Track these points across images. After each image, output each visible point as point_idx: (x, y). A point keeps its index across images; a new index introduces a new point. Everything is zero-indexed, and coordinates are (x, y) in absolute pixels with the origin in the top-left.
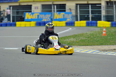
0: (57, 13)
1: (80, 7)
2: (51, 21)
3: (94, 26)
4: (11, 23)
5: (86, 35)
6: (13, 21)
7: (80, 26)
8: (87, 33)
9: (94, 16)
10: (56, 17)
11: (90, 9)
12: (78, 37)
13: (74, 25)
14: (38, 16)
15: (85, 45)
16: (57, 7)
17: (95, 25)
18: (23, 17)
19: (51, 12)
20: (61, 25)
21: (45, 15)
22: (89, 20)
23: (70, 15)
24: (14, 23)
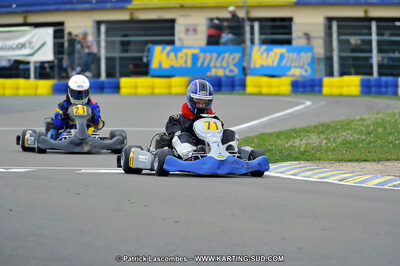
0: (259, 49)
1: (339, 27)
2: (241, 76)
3: (385, 93)
4: (103, 82)
5: (362, 125)
6: (109, 74)
7: (341, 95)
8: (365, 117)
9: (386, 61)
11: (374, 38)
12: (332, 133)
13: (320, 92)
14: (195, 58)
15: (356, 161)
16: (261, 28)
18: (145, 60)
19: (243, 46)
20: (275, 90)
21: (218, 56)
22: (371, 74)
23: (306, 57)
24: (111, 80)
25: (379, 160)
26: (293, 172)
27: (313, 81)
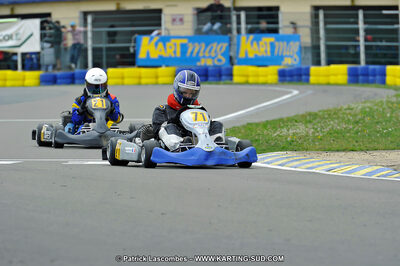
0: (248, 38)
1: (325, 16)
2: (229, 66)
3: (373, 82)
5: (350, 114)
6: (96, 64)
7: (328, 84)
8: (353, 106)
10: (246, 53)
11: (361, 26)
12: (319, 122)
13: (308, 81)
14: (184, 47)
15: (344, 150)
16: (247, 17)
17: (378, 77)
18: (132, 50)
19: (229, 35)
20: (261, 80)
21: (207, 46)
22: (359, 63)
23: (295, 46)
25: (367, 150)
26: (280, 162)
27: (300, 69)
